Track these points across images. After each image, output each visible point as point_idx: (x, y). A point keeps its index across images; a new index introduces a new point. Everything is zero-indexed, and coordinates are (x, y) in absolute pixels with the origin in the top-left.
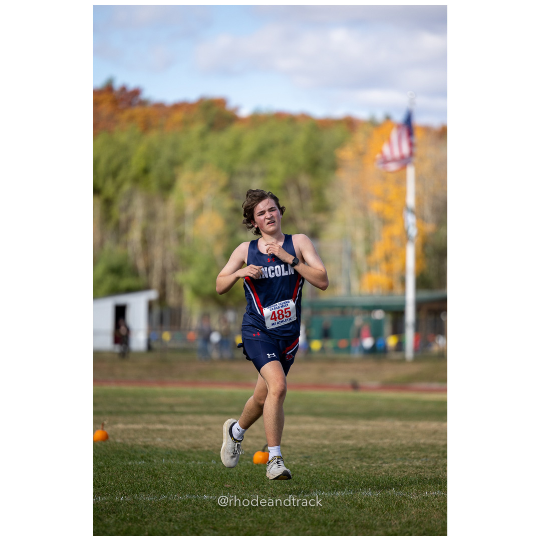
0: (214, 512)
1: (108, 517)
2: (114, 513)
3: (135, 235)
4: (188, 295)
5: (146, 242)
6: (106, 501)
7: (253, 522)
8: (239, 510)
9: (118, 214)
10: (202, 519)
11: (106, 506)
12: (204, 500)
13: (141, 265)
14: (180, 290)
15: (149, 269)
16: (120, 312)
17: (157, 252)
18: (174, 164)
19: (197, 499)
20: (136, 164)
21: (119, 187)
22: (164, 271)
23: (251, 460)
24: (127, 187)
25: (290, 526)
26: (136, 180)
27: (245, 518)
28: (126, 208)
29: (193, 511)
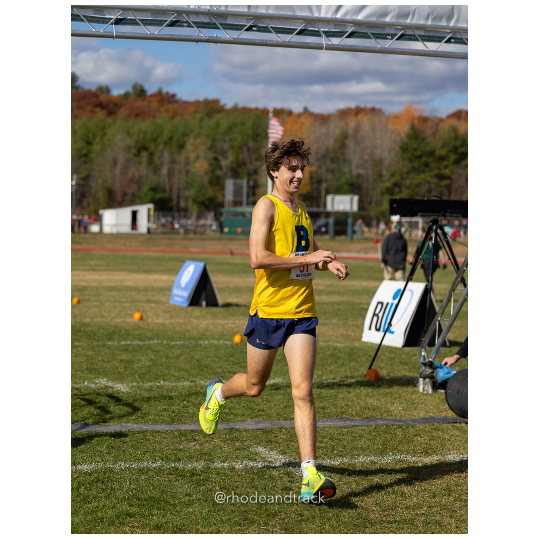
3: (164, 171)
4: (190, 202)
5: (170, 175)
9: (156, 160)
13: (167, 187)
14: (187, 199)
15: (171, 189)
17: (176, 179)
18: (185, 135)
20: (166, 135)
21: (157, 146)
22: (179, 190)
24: (161, 147)
26: (166, 143)
28: (160, 158)
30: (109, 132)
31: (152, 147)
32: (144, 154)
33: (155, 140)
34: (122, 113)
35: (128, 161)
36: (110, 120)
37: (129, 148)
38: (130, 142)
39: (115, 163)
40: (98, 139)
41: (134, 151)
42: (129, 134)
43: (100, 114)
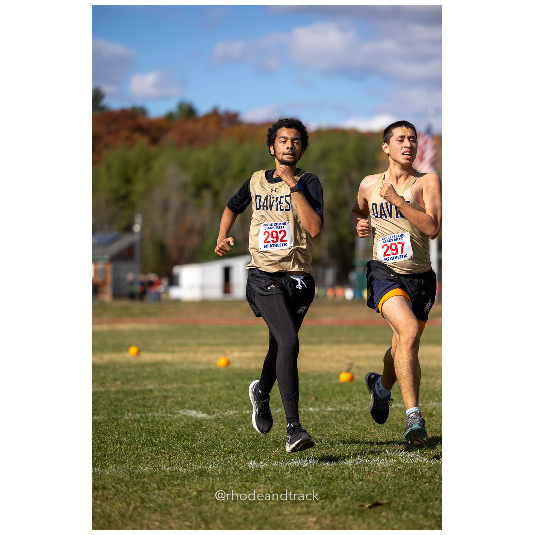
0: (320, 421)
1: (240, 428)
2: (244, 423)
6: (235, 414)
7: (351, 429)
8: (338, 420)
10: (312, 427)
11: (236, 417)
12: (311, 412)
16: (227, 271)
19: (304, 411)
20: (235, 167)
21: (223, 183)
23: (338, 378)
25: (382, 433)
27: (344, 426)
29: (304, 421)
30: (156, 165)
31: (216, 184)
32: (207, 195)
33: (220, 173)
34: (170, 138)
35: (184, 205)
36: (154, 150)
37: (184, 186)
38: (187, 177)
39: (166, 206)
40: (141, 174)
41: (192, 190)
42: (184, 167)
43: (142, 142)
